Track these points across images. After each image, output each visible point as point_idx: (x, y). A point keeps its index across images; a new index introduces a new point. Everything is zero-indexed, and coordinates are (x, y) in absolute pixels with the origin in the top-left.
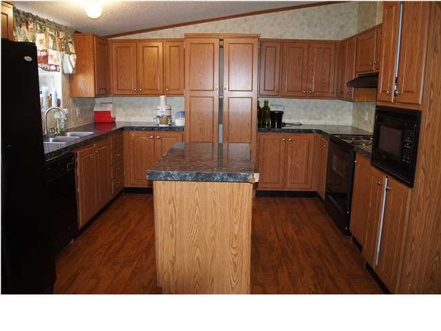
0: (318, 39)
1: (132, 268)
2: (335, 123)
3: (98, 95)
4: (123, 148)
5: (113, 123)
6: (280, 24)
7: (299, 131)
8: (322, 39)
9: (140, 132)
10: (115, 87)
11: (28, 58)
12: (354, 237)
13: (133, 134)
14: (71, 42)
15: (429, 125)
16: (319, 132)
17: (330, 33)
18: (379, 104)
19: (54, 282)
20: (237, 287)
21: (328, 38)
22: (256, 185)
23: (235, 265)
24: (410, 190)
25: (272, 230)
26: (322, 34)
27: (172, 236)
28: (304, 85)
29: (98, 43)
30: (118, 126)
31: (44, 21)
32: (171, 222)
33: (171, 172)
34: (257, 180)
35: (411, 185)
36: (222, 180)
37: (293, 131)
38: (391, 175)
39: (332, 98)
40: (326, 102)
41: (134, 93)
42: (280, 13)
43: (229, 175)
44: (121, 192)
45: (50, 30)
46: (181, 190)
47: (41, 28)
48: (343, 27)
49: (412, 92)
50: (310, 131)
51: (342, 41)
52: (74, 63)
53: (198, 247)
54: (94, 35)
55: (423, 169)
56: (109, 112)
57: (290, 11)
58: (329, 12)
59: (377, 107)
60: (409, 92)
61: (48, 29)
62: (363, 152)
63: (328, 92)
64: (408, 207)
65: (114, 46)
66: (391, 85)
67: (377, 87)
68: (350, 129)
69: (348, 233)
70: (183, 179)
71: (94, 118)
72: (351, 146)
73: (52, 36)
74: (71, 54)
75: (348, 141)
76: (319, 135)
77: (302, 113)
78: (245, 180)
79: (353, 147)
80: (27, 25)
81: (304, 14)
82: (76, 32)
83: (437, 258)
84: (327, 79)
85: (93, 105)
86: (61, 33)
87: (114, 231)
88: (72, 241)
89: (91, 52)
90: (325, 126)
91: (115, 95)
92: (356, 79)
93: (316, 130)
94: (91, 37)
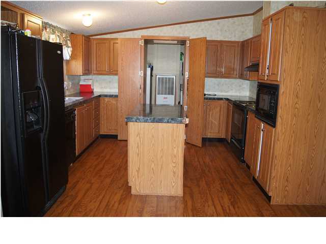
0: (227, 39)
1: (111, 179)
2: (238, 94)
3: (84, 74)
4: (99, 110)
5: (92, 92)
6: (202, 30)
7: (214, 99)
8: (230, 40)
9: (111, 98)
10: (95, 69)
11: (59, 52)
12: (247, 164)
13: (107, 99)
14: (69, 40)
15: (283, 92)
16: (227, 99)
17: (235, 36)
18: (260, 81)
19: (67, 183)
20: (175, 186)
21: (233, 39)
22: (186, 125)
23: (174, 173)
24: (274, 129)
25: (196, 160)
26: (230, 37)
27: (138, 155)
28: (218, 69)
29: (85, 40)
30: (96, 94)
31: (55, 27)
32: (138, 147)
33: (139, 117)
34: (187, 122)
35: (274, 126)
36: (168, 122)
37: (210, 99)
38: (265, 122)
39: (235, 78)
40: (233, 80)
41: (107, 73)
42: (203, 22)
43: (172, 119)
44: (98, 138)
45: (58, 32)
46: (144, 128)
47: (53, 31)
48: (243, 32)
49: (275, 74)
50: (221, 99)
51: (242, 42)
52: (70, 53)
53: (153, 162)
54: (83, 35)
55: (280, 117)
56: (90, 85)
57: (209, 22)
58: (234, 22)
59: (258, 83)
60: (273, 74)
61: (57, 32)
62: (252, 110)
63: (233, 74)
64: (273, 139)
65: (95, 42)
66: (265, 70)
67: (258, 71)
68: (248, 98)
69: (244, 162)
70: (146, 121)
71: (80, 89)
72: (245, 107)
73: (58, 36)
74: (69, 47)
75: (244, 105)
76: (227, 102)
77: (217, 87)
78: (181, 122)
79: (246, 108)
80: (46, 29)
81: (218, 23)
82: (72, 33)
83: (289, 168)
84: (233, 65)
85: (79, 81)
86: (63, 34)
87: (97, 159)
88: (72, 165)
89: (81, 47)
90: (232, 96)
91: (94, 74)
92: (250, 66)
93: (225, 98)
94: (81, 37)
